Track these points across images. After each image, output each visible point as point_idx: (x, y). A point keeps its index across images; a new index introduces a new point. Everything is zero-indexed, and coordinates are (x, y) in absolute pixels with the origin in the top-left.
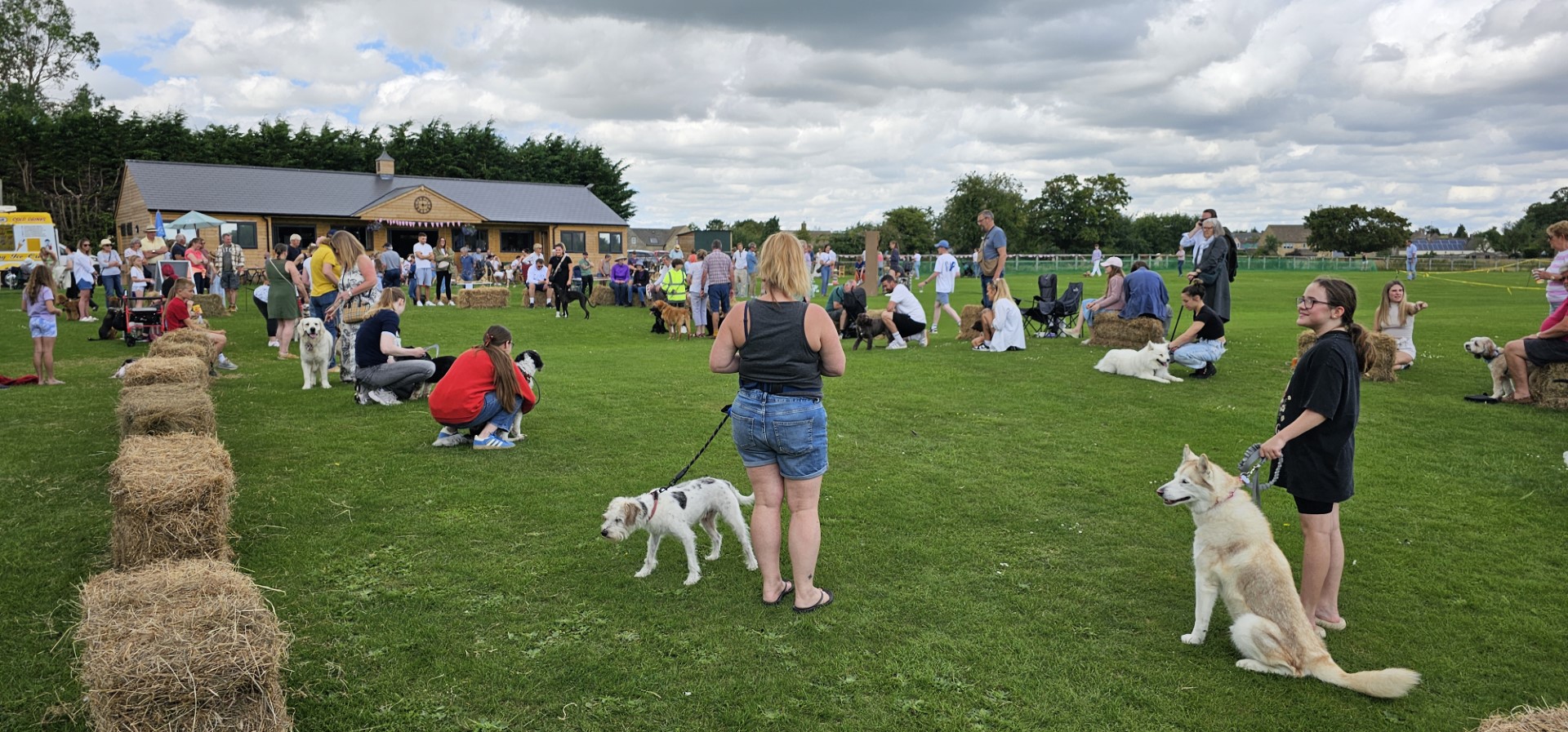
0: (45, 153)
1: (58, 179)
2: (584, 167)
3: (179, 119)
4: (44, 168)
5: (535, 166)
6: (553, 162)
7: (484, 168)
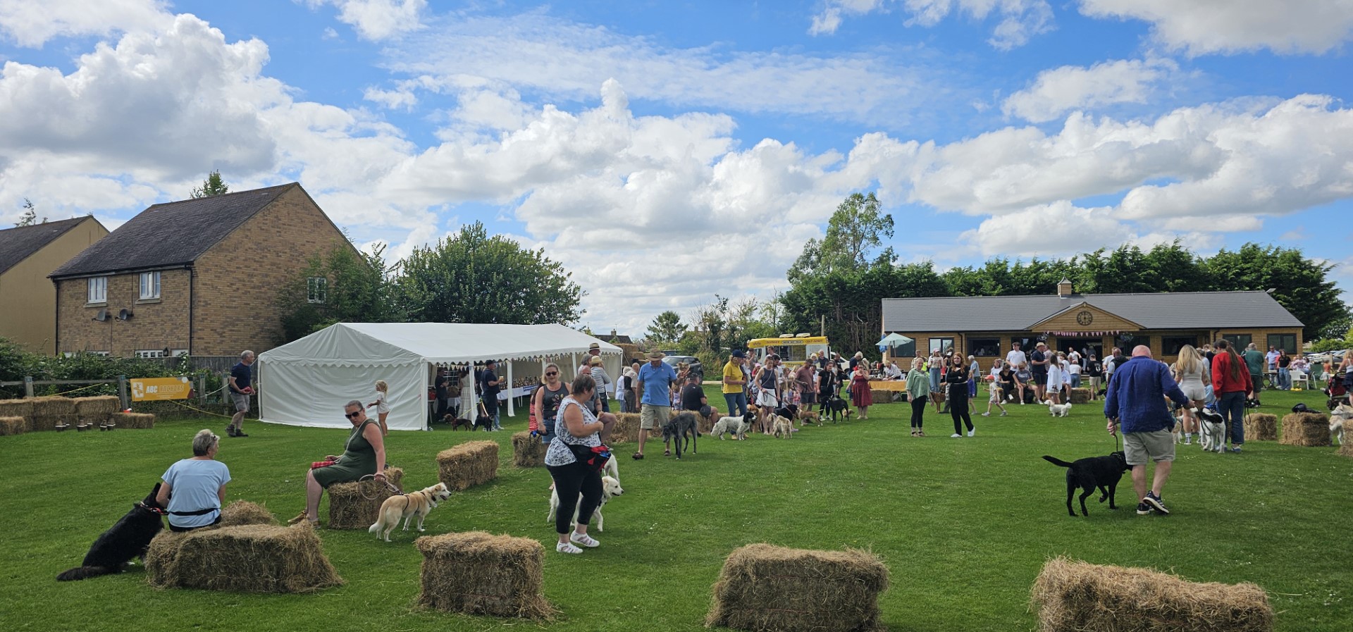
0: (849, 297)
1: (855, 313)
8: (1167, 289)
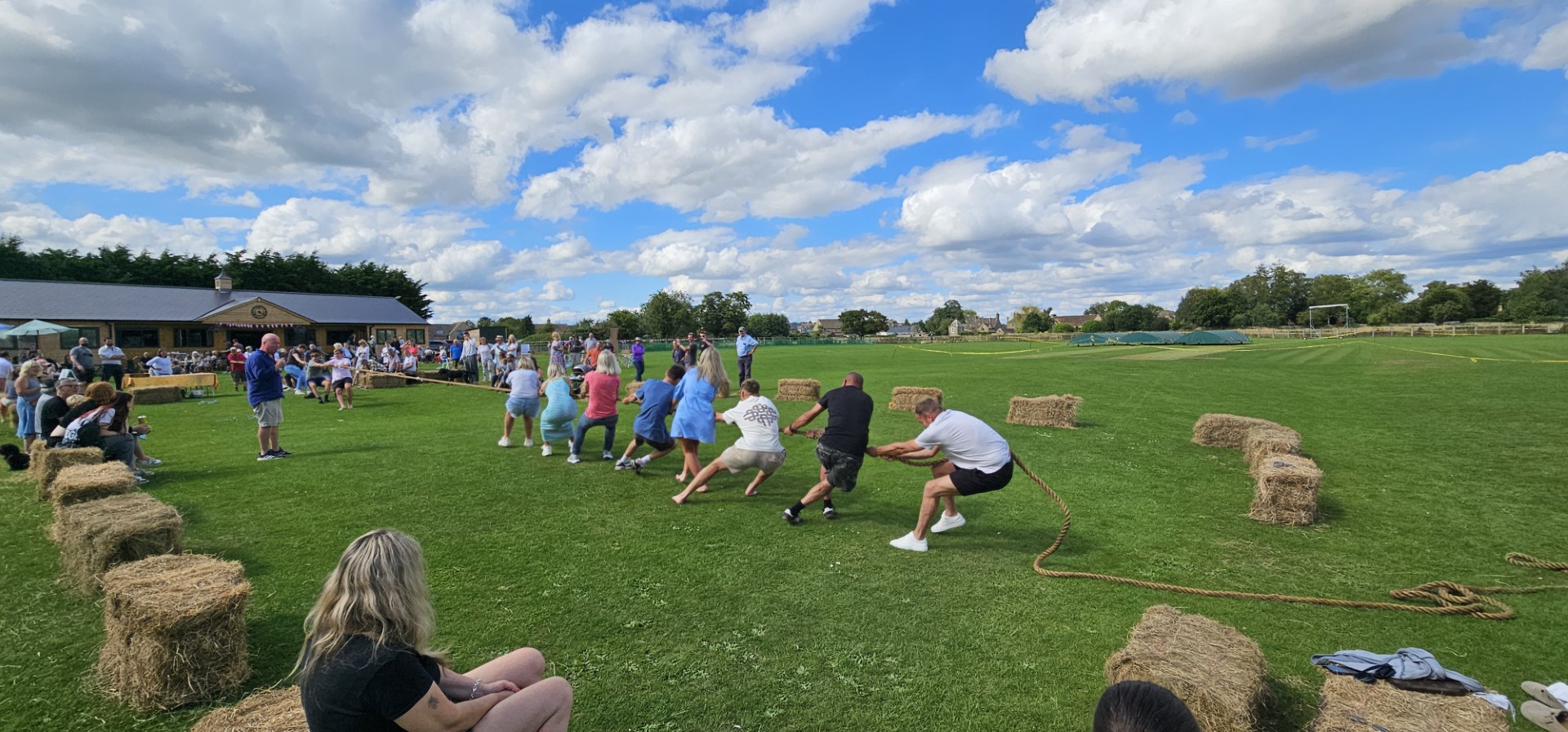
2: (392, 284)
3: (14, 244)
5: (352, 284)
6: (366, 280)
7: (309, 285)
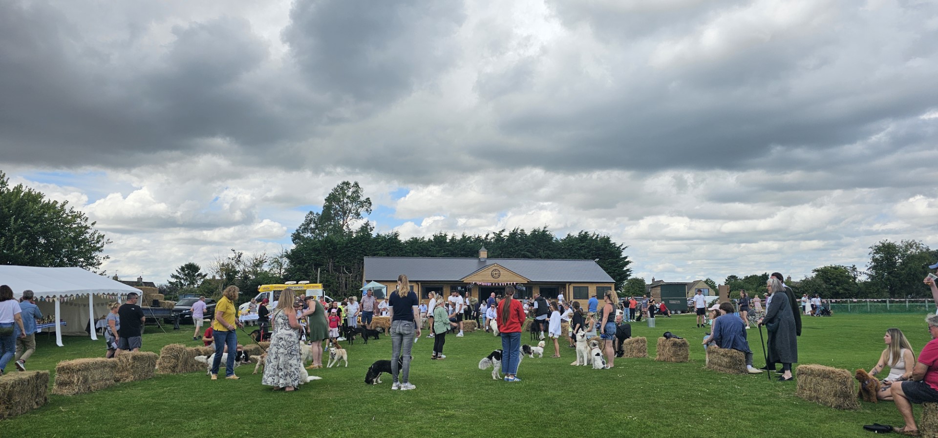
0: (339, 255)
1: (343, 267)
2: (598, 249)
3: (396, 235)
4: (338, 262)
5: (570, 250)
6: (580, 246)
7: (541, 252)
8: (540, 257)
